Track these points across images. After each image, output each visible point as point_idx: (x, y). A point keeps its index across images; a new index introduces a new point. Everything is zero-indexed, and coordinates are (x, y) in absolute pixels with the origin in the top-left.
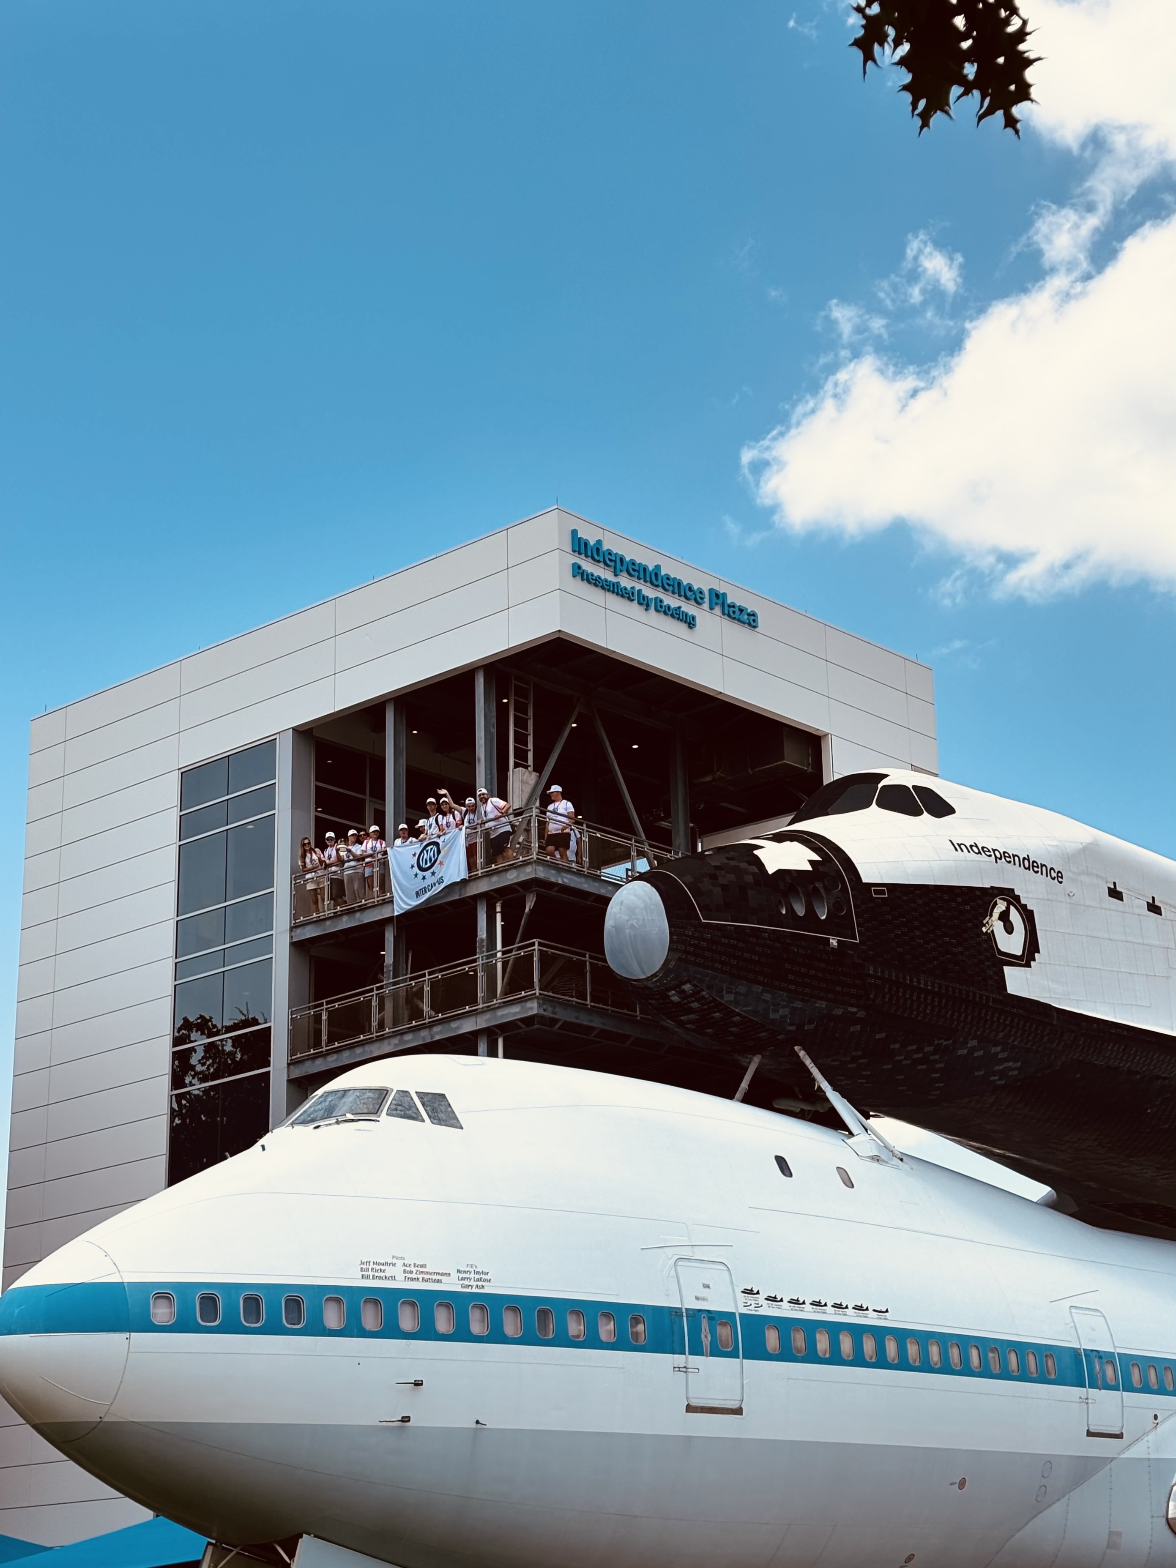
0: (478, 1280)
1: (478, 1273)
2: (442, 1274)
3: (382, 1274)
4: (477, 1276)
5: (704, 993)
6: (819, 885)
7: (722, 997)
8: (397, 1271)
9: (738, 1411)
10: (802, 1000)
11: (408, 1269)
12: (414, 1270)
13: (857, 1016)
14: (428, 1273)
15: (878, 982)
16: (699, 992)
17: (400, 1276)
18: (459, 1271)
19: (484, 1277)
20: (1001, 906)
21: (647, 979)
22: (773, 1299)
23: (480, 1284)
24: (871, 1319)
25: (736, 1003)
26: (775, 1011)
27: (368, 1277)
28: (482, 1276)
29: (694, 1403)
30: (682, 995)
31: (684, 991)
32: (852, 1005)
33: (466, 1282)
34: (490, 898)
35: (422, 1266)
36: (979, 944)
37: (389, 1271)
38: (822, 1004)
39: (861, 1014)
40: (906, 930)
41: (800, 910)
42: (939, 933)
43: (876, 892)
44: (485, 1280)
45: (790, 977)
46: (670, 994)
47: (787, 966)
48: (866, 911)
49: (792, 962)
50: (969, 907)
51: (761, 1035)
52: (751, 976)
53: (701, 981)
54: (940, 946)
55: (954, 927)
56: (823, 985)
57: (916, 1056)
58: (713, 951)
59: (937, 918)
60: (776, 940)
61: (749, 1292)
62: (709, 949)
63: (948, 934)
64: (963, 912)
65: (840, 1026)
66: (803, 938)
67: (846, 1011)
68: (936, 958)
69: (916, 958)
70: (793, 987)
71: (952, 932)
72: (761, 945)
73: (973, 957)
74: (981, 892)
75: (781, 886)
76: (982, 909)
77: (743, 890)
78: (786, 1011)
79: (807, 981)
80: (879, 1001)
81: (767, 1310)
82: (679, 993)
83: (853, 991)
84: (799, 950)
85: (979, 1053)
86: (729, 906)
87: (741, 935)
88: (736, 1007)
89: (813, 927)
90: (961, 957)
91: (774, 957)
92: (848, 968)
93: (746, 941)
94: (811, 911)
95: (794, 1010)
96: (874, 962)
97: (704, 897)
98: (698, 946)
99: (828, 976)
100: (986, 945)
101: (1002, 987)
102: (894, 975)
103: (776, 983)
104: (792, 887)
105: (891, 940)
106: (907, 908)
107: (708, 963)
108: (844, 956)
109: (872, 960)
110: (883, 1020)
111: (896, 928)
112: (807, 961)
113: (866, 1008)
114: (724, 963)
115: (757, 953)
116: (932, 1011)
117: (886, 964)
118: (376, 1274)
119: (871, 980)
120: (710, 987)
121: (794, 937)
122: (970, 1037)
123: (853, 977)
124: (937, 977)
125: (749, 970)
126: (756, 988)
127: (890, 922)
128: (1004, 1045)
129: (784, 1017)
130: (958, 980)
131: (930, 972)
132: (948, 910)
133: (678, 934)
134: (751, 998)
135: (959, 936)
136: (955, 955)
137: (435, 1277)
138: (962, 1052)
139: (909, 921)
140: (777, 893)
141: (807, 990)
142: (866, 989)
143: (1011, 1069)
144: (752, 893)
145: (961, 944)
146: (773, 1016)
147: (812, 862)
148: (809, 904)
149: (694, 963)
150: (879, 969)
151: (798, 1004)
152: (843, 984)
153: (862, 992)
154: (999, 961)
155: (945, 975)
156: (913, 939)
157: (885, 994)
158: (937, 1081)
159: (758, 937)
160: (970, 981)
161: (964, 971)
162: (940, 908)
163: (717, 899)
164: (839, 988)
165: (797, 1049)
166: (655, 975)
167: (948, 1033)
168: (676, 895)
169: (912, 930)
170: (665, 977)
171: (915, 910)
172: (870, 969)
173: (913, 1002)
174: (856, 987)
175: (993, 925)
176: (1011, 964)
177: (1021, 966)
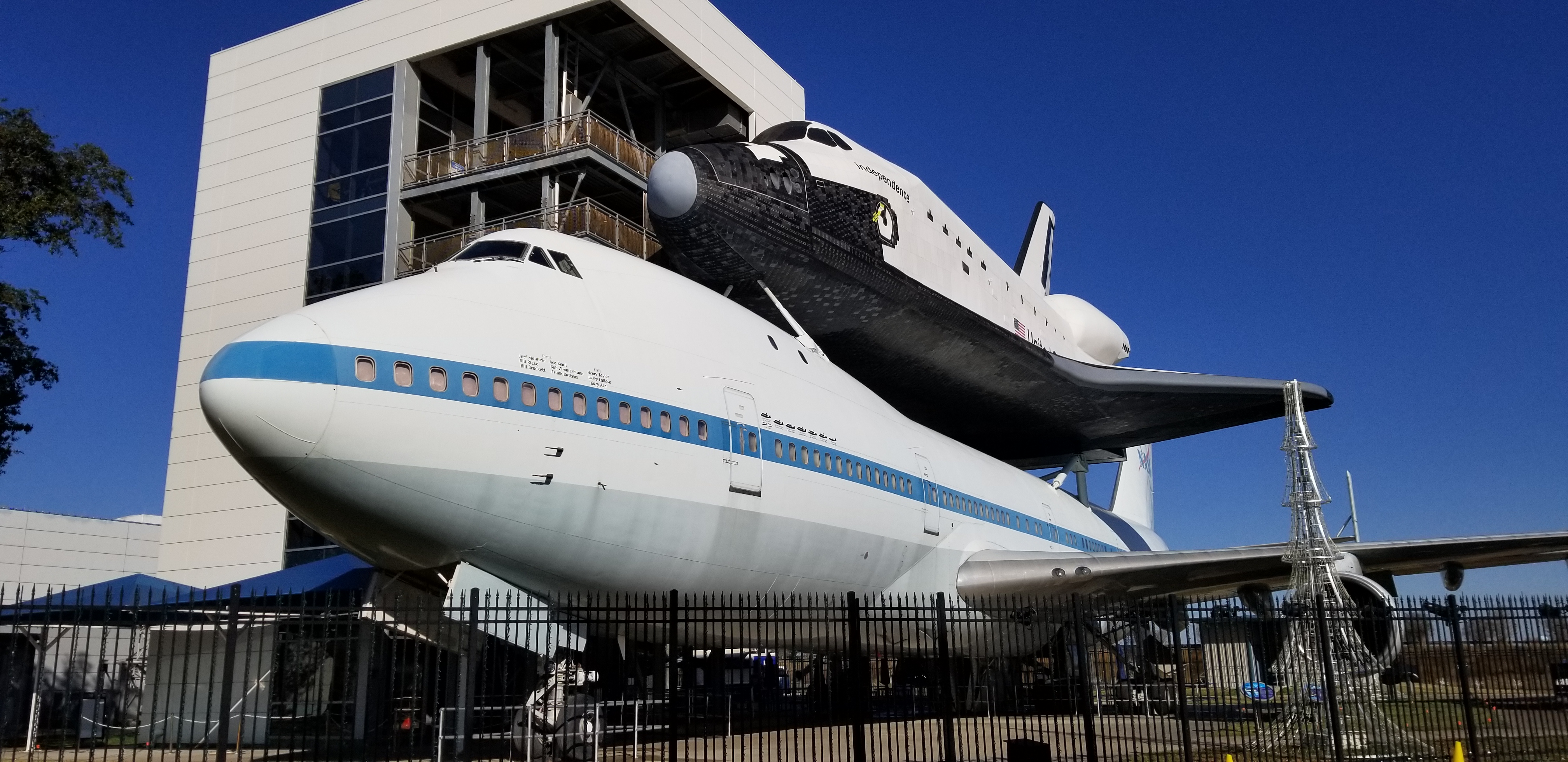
0: (602, 381)
1: (602, 376)
2: (578, 373)
3: (535, 366)
4: (602, 378)
5: (715, 232)
6: (787, 172)
7: (725, 236)
8: (546, 365)
9: (758, 494)
10: (775, 246)
11: (554, 365)
12: (558, 367)
13: (804, 261)
14: (567, 370)
15: (819, 240)
16: (710, 231)
17: (549, 370)
18: (589, 373)
19: (606, 379)
20: (882, 208)
21: (678, 218)
22: (778, 422)
23: (604, 383)
24: (828, 444)
25: (733, 241)
26: (756, 250)
27: (526, 367)
28: (605, 378)
29: (735, 486)
30: (699, 232)
31: (700, 230)
32: (802, 253)
33: (595, 381)
34: (550, 171)
35: (563, 365)
36: (871, 228)
37: (541, 365)
38: (785, 249)
39: (806, 260)
40: (834, 210)
41: (777, 185)
42: (851, 216)
43: (819, 183)
44: (607, 382)
45: (770, 227)
46: (691, 231)
47: (769, 220)
48: (813, 194)
49: (771, 217)
50: (866, 204)
51: (740, 269)
52: (746, 223)
53: (714, 222)
54: (852, 224)
55: (858, 214)
56: (787, 236)
57: (827, 296)
58: (725, 202)
59: (850, 207)
60: (763, 202)
61: (765, 415)
62: (722, 201)
63: (855, 218)
64: (863, 206)
65: (791, 267)
66: (778, 203)
67: (798, 257)
68: (849, 232)
69: (839, 229)
70: (770, 234)
71: (858, 217)
72: (754, 203)
73: (868, 235)
74: (871, 197)
75: (766, 168)
76: (872, 207)
77: (743, 166)
78: (763, 251)
79: (779, 232)
80: (817, 252)
81: (776, 429)
82: (698, 230)
83: (804, 243)
84: (775, 210)
85: (862, 298)
86: (734, 175)
87: (742, 194)
88: (732, 245)
89: (784, 197)
90: (862, 234)
91: (761, 212)
92: (803, 227)
93: (745, 199)
94: (783, 187)
95: (767, 251)
96: (817, 227)
97: (720, 166)
98: (715, 198)
99: (791, 231)
100: (874, 230)
101: (881, 257)
102: (827, 237)
103: (760, 230)
104: (772, 170)
105: (826, 215)
106: (835, 197)
107: (721, 210)
108: (801, 220)
109: (816, 225)
110: (817, 266)
111: (829, 208)
112: (780, 219)
113: (810, 256)
114: (730, 212)
115: (751, 208)
116: (845, 264)
117: (823, 229)
118: (531, 365)
119: (815, 238)
120: (719, 228)
121: (773, 201)
122: (862, 285)
123: (805, 234)
124: (850, 243)
125: (745, 219)
126: (748, 232)
127: (826, 204)
128: (878, 294)
129: (760, 255)
130: (860, 247)
131: (846, 240)
132: (856, 203)
133: (703, 188)
134: (743, 239)
135: (861, 220)
136: (859, 232)
137: (573, 374)
138: (854, 296)
139: (836, 205)
140: (763, 170)
141: (778, 238)
142: (811, 243)
143: (875, 312)
144: (749, 169)
145: (861, 226)
146: (753, 254)
147: (782, 158)
148: (782, 183)
149: (712, 209)
150: (820, 232)
151: (771, 247)
152: (799, 238)
153: (809, 245)
154: (881, 240)
155: (854, 243)
156: (838, 217)
157: (821, 248)
158: (830, 316)
159: (752, 198)
160: (866, 249)
161: (863, 243)
162: (852, 201)
163: (728, 169)
164: (796, 240)
165: (759, 282)
166: (684, 215)
167: (850, 281)
168: (702, 163)
169: (837, 211)
170: (691, 217)
171: (839, 199)
172: (815, 231)
173: (836, 256)
174: (806, 241)
175: (878, 218)
176: (886, 244)
177: (890, 246)
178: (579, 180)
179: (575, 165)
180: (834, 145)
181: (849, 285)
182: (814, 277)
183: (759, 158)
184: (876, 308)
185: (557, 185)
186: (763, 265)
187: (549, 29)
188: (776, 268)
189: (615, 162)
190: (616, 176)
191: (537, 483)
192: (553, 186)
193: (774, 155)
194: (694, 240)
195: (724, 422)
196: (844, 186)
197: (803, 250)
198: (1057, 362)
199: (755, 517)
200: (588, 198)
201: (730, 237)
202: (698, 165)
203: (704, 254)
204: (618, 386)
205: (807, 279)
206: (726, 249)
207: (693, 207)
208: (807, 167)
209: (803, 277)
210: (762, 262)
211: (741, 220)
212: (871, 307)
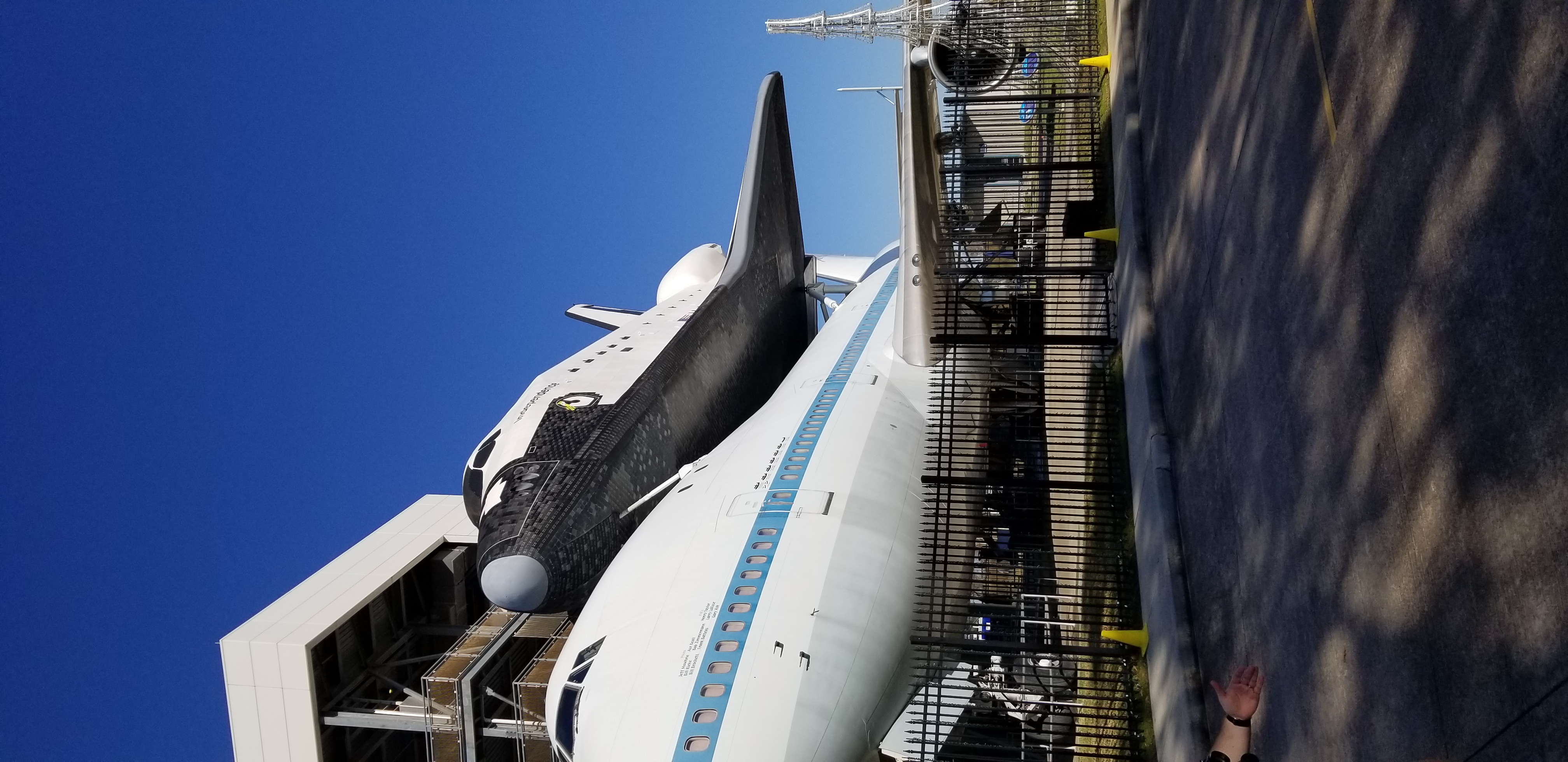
0: (712, 609)
1: (707, 610)
2: (702, 628)
4: (709, 609)
5: (568, 546)
6: (517, 477)
7: (573, 537)
8: (692, 653)
9: (831, 494)
10: (588, 492)
11: (693, 648)
12: (694, 644)
13: (606, 470)
14: (699, 637)
15: (588, 454)
16: (566, 550)
17: (697, 651)
18: (703, 620)
19: (711, 606)
20: (563, 403)
21: (549, 579)
22: (764, 478)
23: (715, 607)
24: (788, 443)
25: (579, 530)
26: (591, 511)
27: (692, 671)
28: (709, 607)
29: (823, 510)
30: (566, 561)
31: (564, 558)
32: (598, 470)
33: (712, 615)
34: (479, 726)
35: (693, 640)
36: (581, 412)
37: (692, 658)
38: (593, 484)
39: (605, 467)
40: (560, 440)
41: (529, 485)
42: (567, 427)
43: (532, 450)
45: (570, 494)
46: (563, 569)
47: (563, 494)
48: (542, 456)
49: (561, 492)
50: (557, 415)
51: (606, 530)
52: (563, 514)
53: (559, 544)
54: (575, 427)
55: (566, 422)
56: (581, 479)
57: (641, 458)
58: (540, 532)
59: (558, 427)
60: (544, 498)
61: (757, 487)
62: (538, 534)
63: (570, 424)
64: (559, 417)
65: (610, 482)
66: (547, 485)
67: (602, 474)
68: (582, 429)
69: (579, 437)
70: (577, 495)
71: (569, 422)
72: (544, 506)
73: (588, 414)
74: (550, 410)
75: (510, 494)
76: (561, 410)
77: (505, 514)
78: (593, 506)
79: (575, 486)
80: (600, 457)
81: (771, 479)
82: (564, 562)
83: (589, 466)
84: (554, 488)
85: (647, 428)
86: (513, 522)
87: (535, 516)
88: (583, 532)
89: (542, 480)
90: (586, 419)
91: (554, 500)
92: (574, 466)
93: (540, 513)
94: (532, 481)
95: (593, 500)
96: (575, 455)
97: (503, 535)
98: (534, 541)
99: (576, 476)
100: (582, 410)
101: (610, 406)
102: (586, 447)
103: (572, 503)
104: (513, 490)
105: (564, 447)
106: (547, 439)
107: (548, 536)
108: (566, 467)
109: (572, 456)
110: (614, 458)
111: (557, 444)
112: (563, 484)
113: (602, 464)
114: (550, 527)
115: (549, 508)
116: (614, 435)
117: (577, 450)
118: (691, 666)
119: (585, 457)
120: (564, 541)
121: (545, 489)
122: (635, 425)
123: (580, 464)
124: (594, 430)
125: (560, 514)
126: (572, 514)
127: (552, 447)
128: (645, 413)
129: (596, 508)
130: (598, 421)
131: (590, 432)
132: (555, 423)
133: (523, 550)
134: (578, 520)
135: (573, 419)
136: (583, 421)
137: (703, 632)
138: (644, 434)
139: (555, 438)
140: (512, 497)
141: (582, 488)
142: (591, 460)
143: (661, 421)
144: (509, 509)
145: (578, 419)
146: (594, 514)
147: (503, 481)
148: (527, 481)
149: (545, 544)
150: (580, 453)
151: (590, 496)
152: (583, 470)
153: (592, 463)
154: (594, 406)
155: (594, 427)
156: (567, 438)
157: (596, 453)
158: (661, 462)
159: (539, 507)
160: (600, 417)
161: (594, 419)
162: (553, 425)
163: (508, 527)
164: (585, 473)
165: (621, 516)
166: (547, 572)
167: (630, 434)
168: (497, 551)
169: (561, 438)
170: (550, 566)
171: (549, 436)
172: (578, 456)
173: (605, 442)
174: (586, 466)
175: (572, 407)
176: (598, 402)
177: (600, 399)
178: (493, 694)
179: (478, 698)
180: (494, 443)
181: (634, 436)
182: (623, 465)
183: (500, 501)
184: (658, 418)
185: (494, 721)
186: (605, 508)
187: (329, 721)
188: (610, 497)
189: (479, 659)
190: (494, 660)
191: (808, 666)
192: (494, 726)
193: (500, 486)
194: (573, 568)
195: (760, 516)
196: (537, 431)
197: (596, 468)
198: (724, 282)
199: (852, 499)
200: (514, 683)
201: (574, 532)
202: (499, 554)
203: (587, 563)
204: (719, 596)
205: (624, 471)
206: (586, 537)
207: (541, 562)
208: (514, 462)
209: (621, 475)
210: (603, 508)
211: (560, 519)
212: (657, 423)
